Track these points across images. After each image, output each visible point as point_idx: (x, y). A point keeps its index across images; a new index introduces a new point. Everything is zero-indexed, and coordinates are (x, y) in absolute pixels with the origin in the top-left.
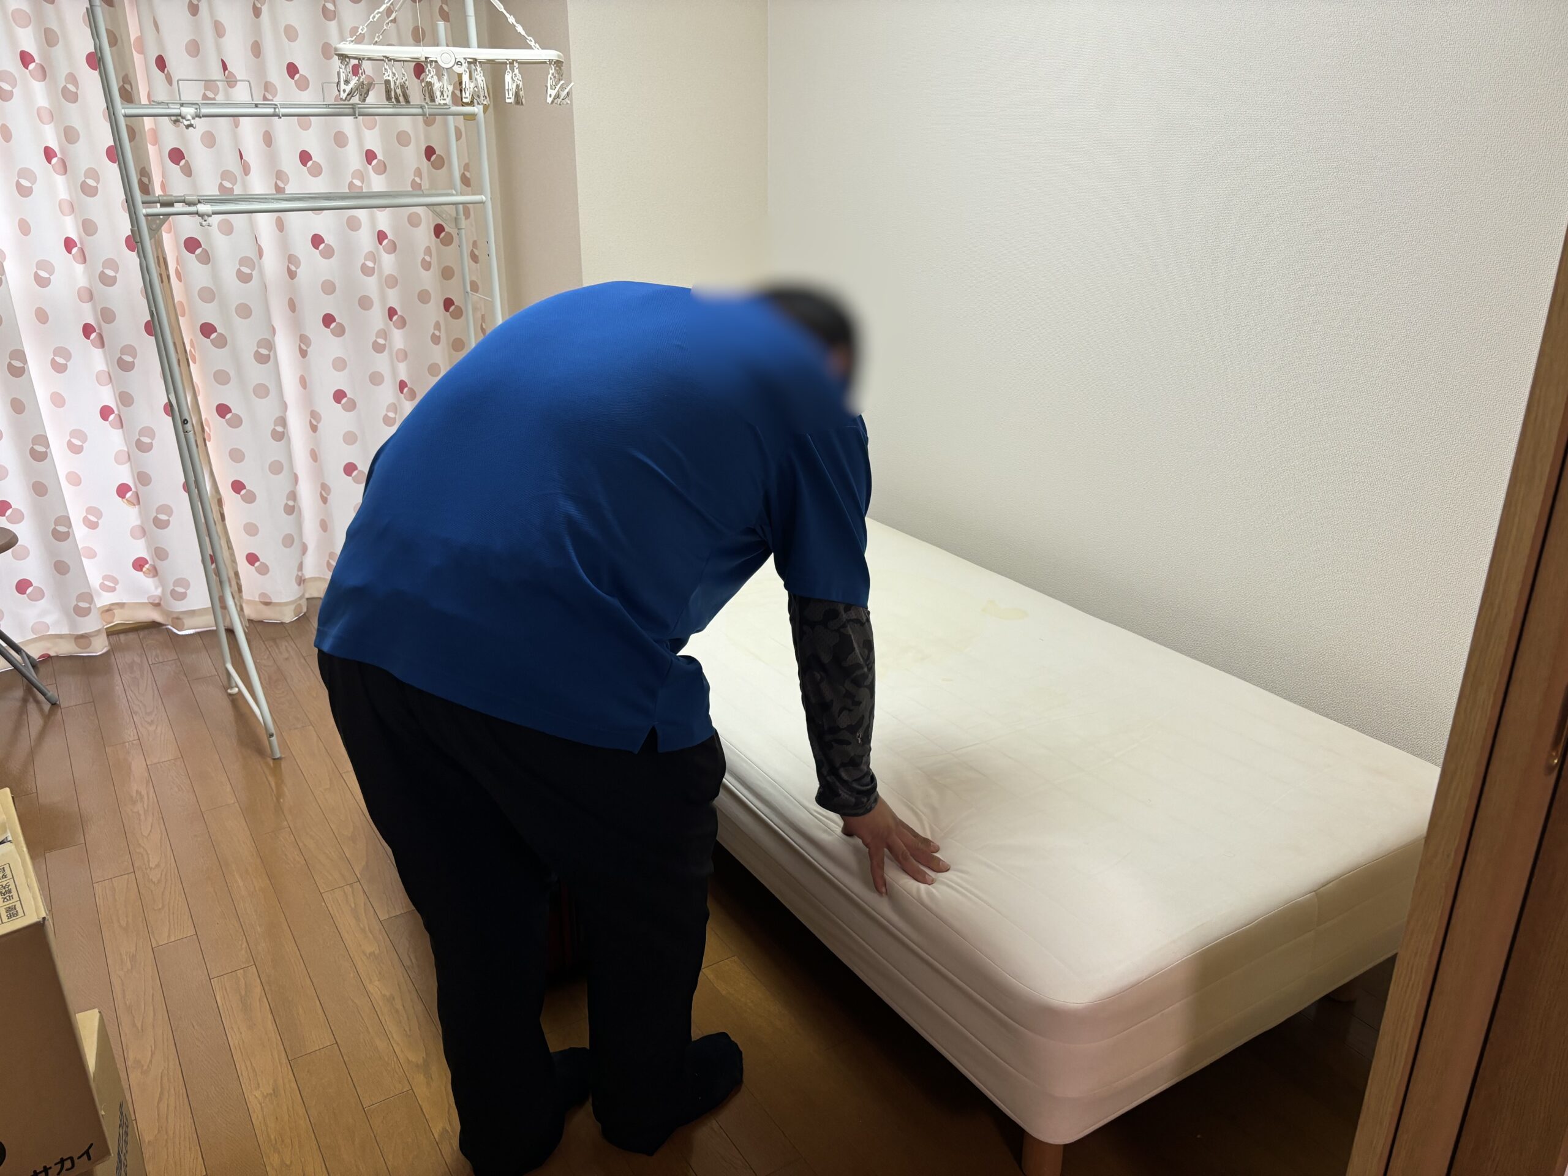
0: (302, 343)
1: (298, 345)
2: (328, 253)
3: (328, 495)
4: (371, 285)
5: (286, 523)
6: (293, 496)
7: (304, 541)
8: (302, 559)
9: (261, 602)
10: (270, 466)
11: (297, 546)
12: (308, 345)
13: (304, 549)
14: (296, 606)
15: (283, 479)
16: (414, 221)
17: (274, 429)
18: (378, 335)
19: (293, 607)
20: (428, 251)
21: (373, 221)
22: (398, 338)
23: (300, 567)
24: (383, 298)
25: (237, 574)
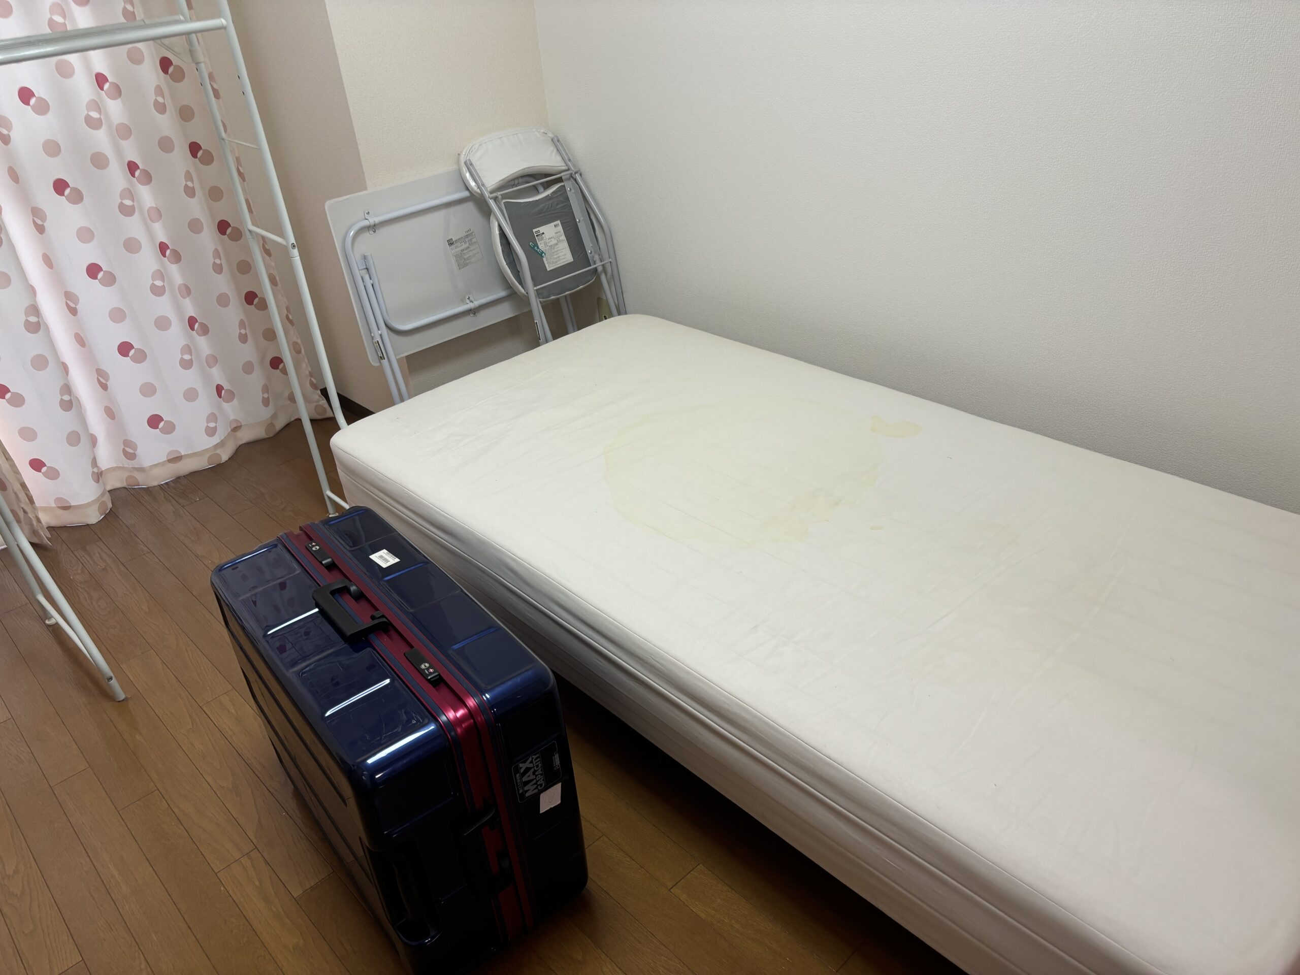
0: (35, 217)
1: (32, 220)
2: (43, 108)
3: (107, 380)
4: (101, 140)
5: (66, 421)
6: (67, 389)
7: (91, 432)
8: (94, 453)
9: (59, 507)
10: (32, 361)
11: (85, 441)
12: (44, 219)
13: (94, 441)
14: (99, 505)
15: (50, 374)
16: (136, 59)
17: (27, 320)
18: (122, 196)
19: (96, 506)
20: (159, 91)
21: (87, 65)
22: (146, 196)
23: (94, 462)
24: (119, 152)
25: (23, 486)
